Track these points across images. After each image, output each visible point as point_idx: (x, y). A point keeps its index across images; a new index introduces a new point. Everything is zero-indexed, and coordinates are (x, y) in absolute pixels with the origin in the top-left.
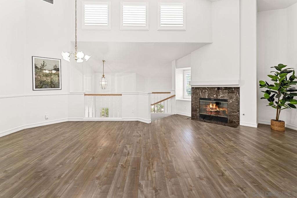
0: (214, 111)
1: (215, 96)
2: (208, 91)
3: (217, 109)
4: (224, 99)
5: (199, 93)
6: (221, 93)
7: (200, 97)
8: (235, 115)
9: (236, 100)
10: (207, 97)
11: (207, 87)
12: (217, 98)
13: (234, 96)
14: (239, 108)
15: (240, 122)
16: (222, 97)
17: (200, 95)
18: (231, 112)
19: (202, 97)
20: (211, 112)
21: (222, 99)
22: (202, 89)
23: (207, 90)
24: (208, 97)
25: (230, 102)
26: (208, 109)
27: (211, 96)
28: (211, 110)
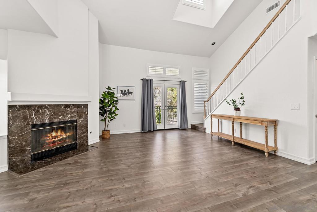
0: (58, 140)
1: (60, 117)
2: (50, 111)
3: (62, 136)
4: (73, 119)
5: (30, 115)
6: (69, 112)
7: (33, 123)
8: (85, 136)
9: (85, 119)
10: (47, 121)
11: (48, 105)
12: (63, 119)
13: (83, 114)
14: (88, 127)
15: (89, 141)
16: (70, 118)
17: (32, 119)
18: (81, 134)
19: (39, 123)
20: (54, 142)
21: (71, 120)
22: (38, 108)
23: (48, 109)
24: (50, 121)
25: (79, 122)
26: (50, 139)
27: (55, 118)
28: (54, 139)
